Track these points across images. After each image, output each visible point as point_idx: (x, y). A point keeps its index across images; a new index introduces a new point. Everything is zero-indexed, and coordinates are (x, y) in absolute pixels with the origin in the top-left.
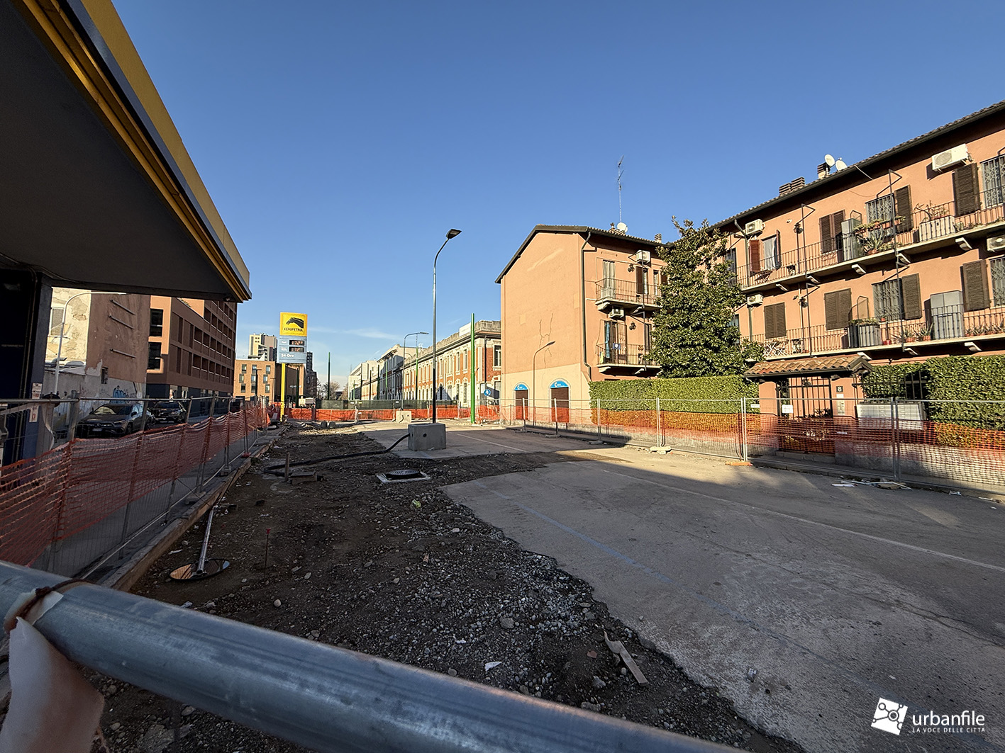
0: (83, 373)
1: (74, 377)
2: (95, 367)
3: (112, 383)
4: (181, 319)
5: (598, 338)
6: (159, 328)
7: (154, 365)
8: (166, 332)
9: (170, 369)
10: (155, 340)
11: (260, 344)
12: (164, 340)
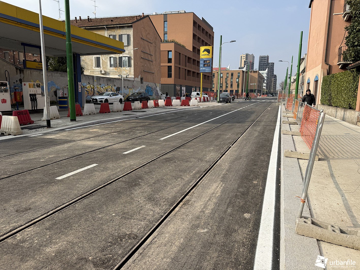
0: (133, 80)
1: (130, 81)
2: (138, 78)
3: (145, 84)
4: (180, 53)
6: (171, 59)
7: (170, 76)
8: (173, 61)
9: (175, 77)
10: (169, 64)
11: (245, 60)
12: (172, 64)
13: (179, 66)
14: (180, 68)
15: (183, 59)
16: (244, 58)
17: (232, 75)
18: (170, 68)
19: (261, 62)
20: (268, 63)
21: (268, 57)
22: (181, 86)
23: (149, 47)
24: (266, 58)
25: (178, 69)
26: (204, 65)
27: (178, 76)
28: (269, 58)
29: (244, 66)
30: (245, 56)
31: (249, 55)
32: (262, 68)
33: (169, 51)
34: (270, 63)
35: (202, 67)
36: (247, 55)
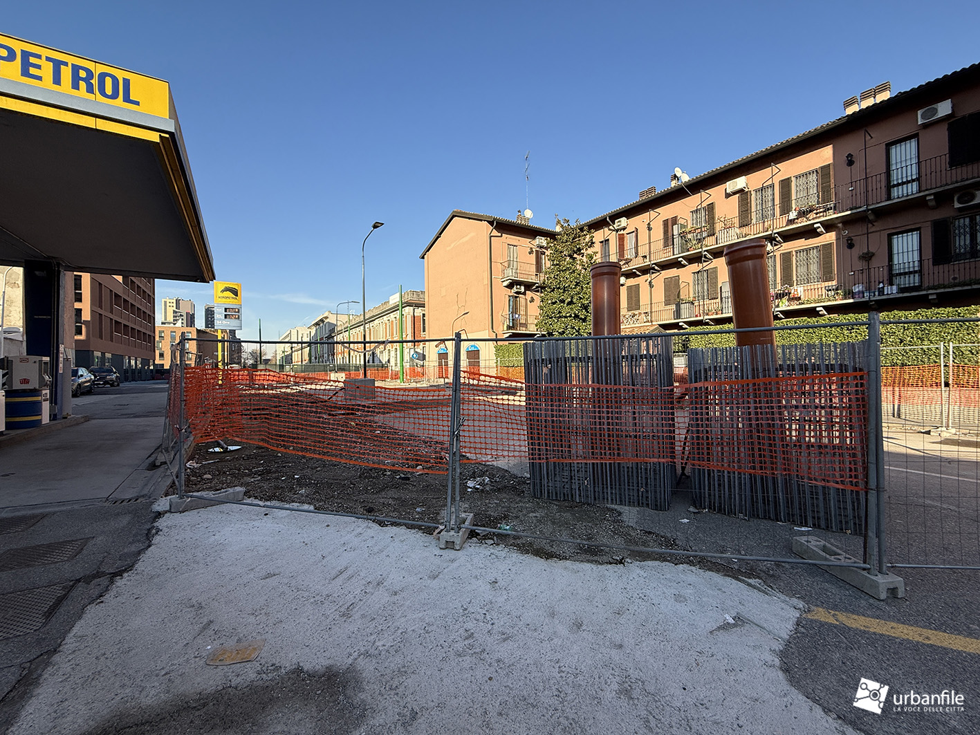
1: (14, 342)
4: (100, 284)
5: (503, 310)
11: (174, 308)
13: (101, 312)
16: (171, 304)
26: (225, 315)
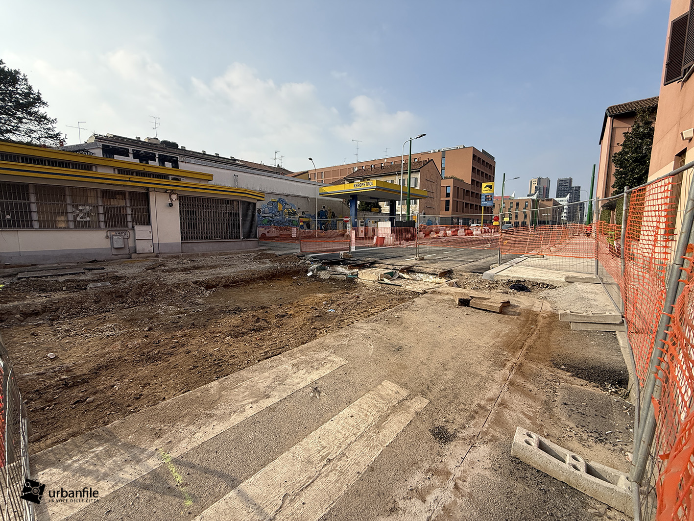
2: (421, 213)
3: (427, 218)
4: (458, 188)
6: (449, 194)
7: (447, 209)
8: (451, 195)
9: (453, 210)
10: (447, 199)
11: (536, 185)
12: (451, 199)
13: (457, 200)
14: (457, 201)
15: (461, 192)
16: (535, 183)
17: (518, 204)
18: (448, 202)
19: (560, 187)
20: (571, 188)
21: (571, 180)
22: (458, 219)
23: (431, 186)
24: (568, 181)
25: (456, 203)
26: (486, 199)
27: (456, 210)
28: (573, 181)
29: (535, 193)
30: (537, 180)
31: (542, 179)
32: (561, 193)
33: (447, 187)
34: (573, 187)
35: (483, 201)
36: (539, 179)
